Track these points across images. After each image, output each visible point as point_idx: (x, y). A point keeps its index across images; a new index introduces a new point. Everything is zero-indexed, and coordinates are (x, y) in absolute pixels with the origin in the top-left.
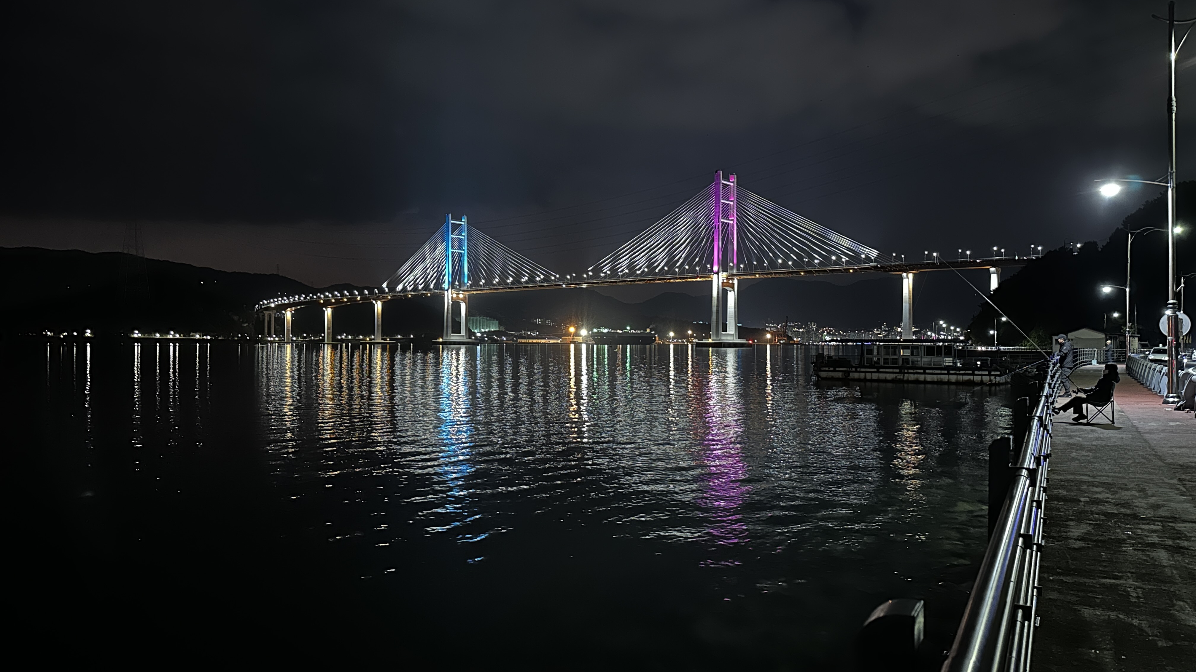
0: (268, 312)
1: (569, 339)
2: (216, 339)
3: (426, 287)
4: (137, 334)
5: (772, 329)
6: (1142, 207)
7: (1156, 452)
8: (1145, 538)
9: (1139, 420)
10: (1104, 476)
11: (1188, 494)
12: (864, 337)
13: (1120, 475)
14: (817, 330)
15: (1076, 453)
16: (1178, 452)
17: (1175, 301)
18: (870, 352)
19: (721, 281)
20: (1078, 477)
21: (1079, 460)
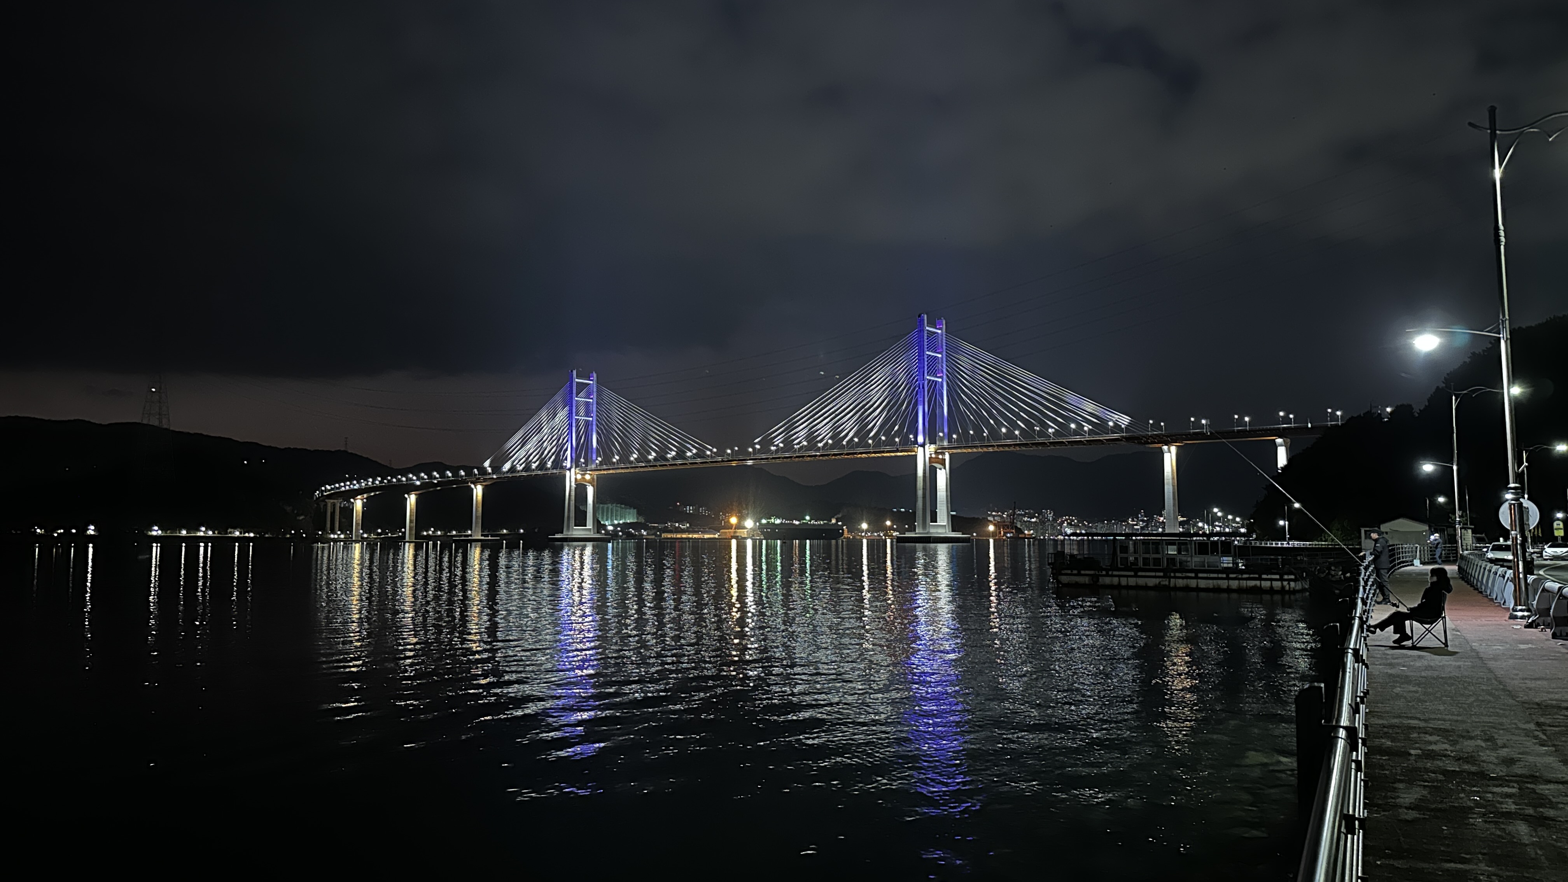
0: (332, 501)
1: (730, 532)
2: (262, 537)
3: (542, 466)
4: (156, 532)
5: (996, 518)
6: (1468, 360)
7: (1505, 686)
8: (1498, 805)
9: (1481, 642)
10: (1439, 719)
11: (1550, 743)
12: (1116, 529)
13: (1459, 718)
14: (1055, 520)
15: (1400, 687)
16: (1533, 685)
17: (1517, 485)
18: (1125, 549)
19: (927, 456)
20: (1406, 722)
21: (1405, 698)
